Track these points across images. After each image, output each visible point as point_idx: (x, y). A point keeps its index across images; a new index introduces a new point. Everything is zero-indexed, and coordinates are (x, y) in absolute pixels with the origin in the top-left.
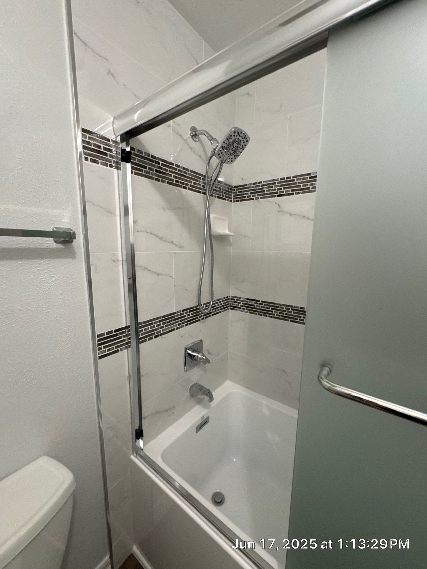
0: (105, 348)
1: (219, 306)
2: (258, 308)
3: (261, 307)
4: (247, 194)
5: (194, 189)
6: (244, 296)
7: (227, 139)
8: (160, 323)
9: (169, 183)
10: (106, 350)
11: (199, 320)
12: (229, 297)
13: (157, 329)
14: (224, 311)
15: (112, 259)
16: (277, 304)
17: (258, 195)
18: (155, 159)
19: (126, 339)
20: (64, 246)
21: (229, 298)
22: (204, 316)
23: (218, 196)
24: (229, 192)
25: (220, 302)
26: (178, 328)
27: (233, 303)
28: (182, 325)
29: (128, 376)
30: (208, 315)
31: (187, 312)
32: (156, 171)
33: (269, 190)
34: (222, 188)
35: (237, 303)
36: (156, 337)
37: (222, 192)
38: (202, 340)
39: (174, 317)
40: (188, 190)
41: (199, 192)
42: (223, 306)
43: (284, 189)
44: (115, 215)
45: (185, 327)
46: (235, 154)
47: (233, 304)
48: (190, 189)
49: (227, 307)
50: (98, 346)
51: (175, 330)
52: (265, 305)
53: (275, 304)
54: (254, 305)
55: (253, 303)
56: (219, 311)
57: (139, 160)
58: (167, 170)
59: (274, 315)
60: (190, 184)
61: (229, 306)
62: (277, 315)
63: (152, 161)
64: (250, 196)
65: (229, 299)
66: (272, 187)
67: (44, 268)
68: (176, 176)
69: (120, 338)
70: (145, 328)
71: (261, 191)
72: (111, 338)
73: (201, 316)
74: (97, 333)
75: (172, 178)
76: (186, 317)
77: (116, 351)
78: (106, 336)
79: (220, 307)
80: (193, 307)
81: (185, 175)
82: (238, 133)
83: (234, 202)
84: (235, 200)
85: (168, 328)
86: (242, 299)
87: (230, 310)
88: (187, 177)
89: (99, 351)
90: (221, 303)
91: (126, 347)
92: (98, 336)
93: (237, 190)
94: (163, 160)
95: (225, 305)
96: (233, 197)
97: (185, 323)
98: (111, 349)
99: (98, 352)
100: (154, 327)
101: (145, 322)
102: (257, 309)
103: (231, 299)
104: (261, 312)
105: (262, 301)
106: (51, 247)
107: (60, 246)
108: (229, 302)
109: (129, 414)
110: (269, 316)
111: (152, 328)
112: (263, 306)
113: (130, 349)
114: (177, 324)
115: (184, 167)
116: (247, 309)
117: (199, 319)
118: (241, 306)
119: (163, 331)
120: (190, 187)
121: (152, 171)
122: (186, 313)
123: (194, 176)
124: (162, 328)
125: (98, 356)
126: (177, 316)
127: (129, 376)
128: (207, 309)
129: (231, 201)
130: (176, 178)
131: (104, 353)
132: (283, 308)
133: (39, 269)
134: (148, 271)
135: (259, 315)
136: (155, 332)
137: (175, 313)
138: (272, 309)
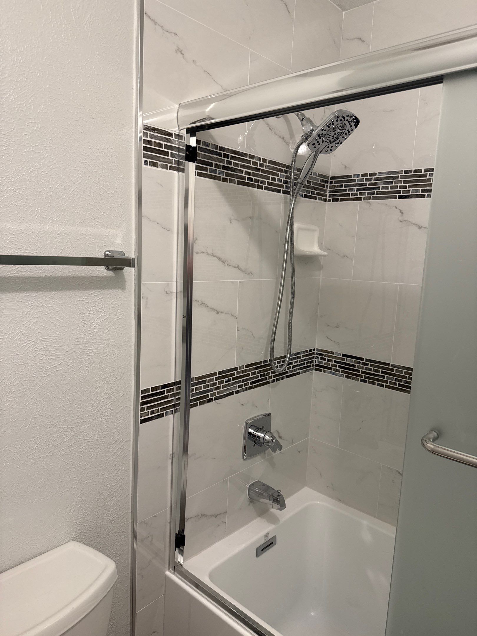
0: (149, 410)
1: (298, 363)
2: (361, 370)
3: (366, 369)
4: (352, 190)
5: (272, 188)
6: (338, 350)
7: (327, 126)
8: (216, 381)
9: (239, 183)
10: (149, 412)
11: (268, 383)
12: (314, 350)
13: (211, 390)
14: (305, 372)
15: (164, 290)
16: (392, 365)
17: (369, 194)
18: (223, 151)
19: (173, 399)
20: (114, 273)
21: (313, 352)
22: (275, 376)
23: (305, 194)
24: (324, 186)
25: (299, 357)
26: (238, 392)
27: (320, 360)
28: (244, 387)
29: (171, 452)
30: (281, 376)
31: (252, 369)
32: (225, 168)
33: (387, 188)
34: (312, 181)
35: (326, 361)
36: (209, 401)
37: (312, 188)
38: (270, 414)
39: (234, 374)
40: (263, 190)
41: (279, 191)
42: (304, 364)
43: (410, 187)
44: (172, 233)
45: (248, 391)
46: (337, 141)
47: (319, 362)
48: (266, 188)
49: (310, 366)
50: (141, 406)
51: (234, 394)
52: (371, 365)
53: (388, 364)
54: (354, 366)
55: (352, 362)
56: (298, 371)
57: (204, 156)
58: (237, 165)
59: (386, 382)
60: (267, 181)
61: (313, 365)
62: (391, 383)
63: (220, 155)
64: (356, 194)
65: (313, 354)
66: (392, 183)
67: (92, 301)
68: (249, 171)
69: (166, 397)
70: (196, 387)
71: (374, 187)
72: (157, 396)
73: (271, 377)
74: (142, 388)
75: (244, 175)
76: (250, 376)
77: (160, 414)
78: (151, 393)
79: (300, 365)
80: (261, 363)
81: (261, 168)
82: (343, 117)
83: (329, 201)
84: (332, 198)
85: (225, 390)
86: (334, 355)
87: (314, 371)
88: (263, 171)
89: (142, 413)
90: (302, 359)
91: (172, 410)
92: (143, 392)
93: (335, 182)
94: (234, 152)
95: (307, 363)
96: (328, 194)
97: (248, 385)
98: (155, 412)
99: (140, 413)
100: (208, 386)
101: (198, 378)
102: (358, 371)
103: (317, 354)
104: (365, 377)
105: (367, 360)
106: (101, 275)
107: (110, 273)
108: (313, 358)
109: (169, 508)
110: (378, 385)
111: (205, 388)
112: (369, 367)
113: (176, 414)
114: (238, 385)
115: (260, 157)
116: (342, 371)
117: (268, 380)
118: (332, 365)
119: (219, 393)
120: (266, 185)
121: (219, 168)
122: (250, 370)
123: (274, 169)
124: (218, 389)
125: (140, 419)
126: (238, 373)
127: (173, 453)
128: (281, 366)
129: (325, 200)
130: (249, 174)
131: (147, 416)
132: (402, 372)
133: (88, 301)
134: (205, 307)
135: (362, 381)
136: (208, 394)
137: (236, 369)
138: (383, 372)
